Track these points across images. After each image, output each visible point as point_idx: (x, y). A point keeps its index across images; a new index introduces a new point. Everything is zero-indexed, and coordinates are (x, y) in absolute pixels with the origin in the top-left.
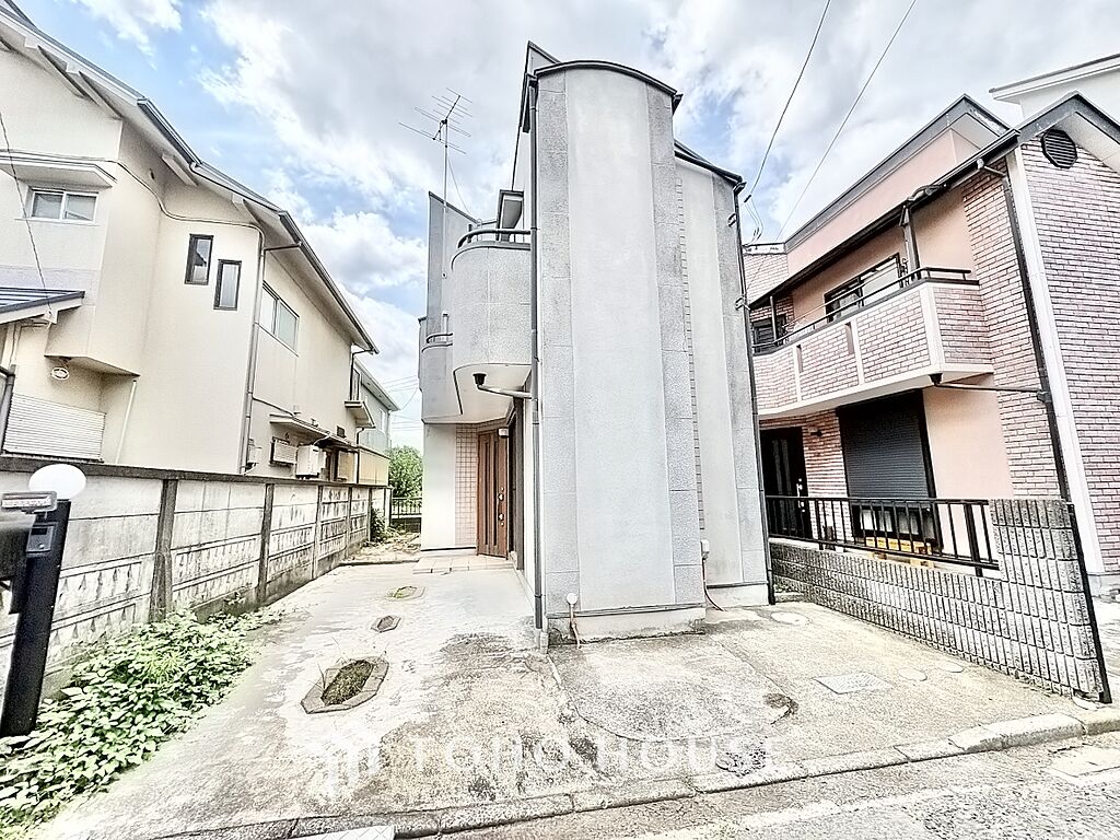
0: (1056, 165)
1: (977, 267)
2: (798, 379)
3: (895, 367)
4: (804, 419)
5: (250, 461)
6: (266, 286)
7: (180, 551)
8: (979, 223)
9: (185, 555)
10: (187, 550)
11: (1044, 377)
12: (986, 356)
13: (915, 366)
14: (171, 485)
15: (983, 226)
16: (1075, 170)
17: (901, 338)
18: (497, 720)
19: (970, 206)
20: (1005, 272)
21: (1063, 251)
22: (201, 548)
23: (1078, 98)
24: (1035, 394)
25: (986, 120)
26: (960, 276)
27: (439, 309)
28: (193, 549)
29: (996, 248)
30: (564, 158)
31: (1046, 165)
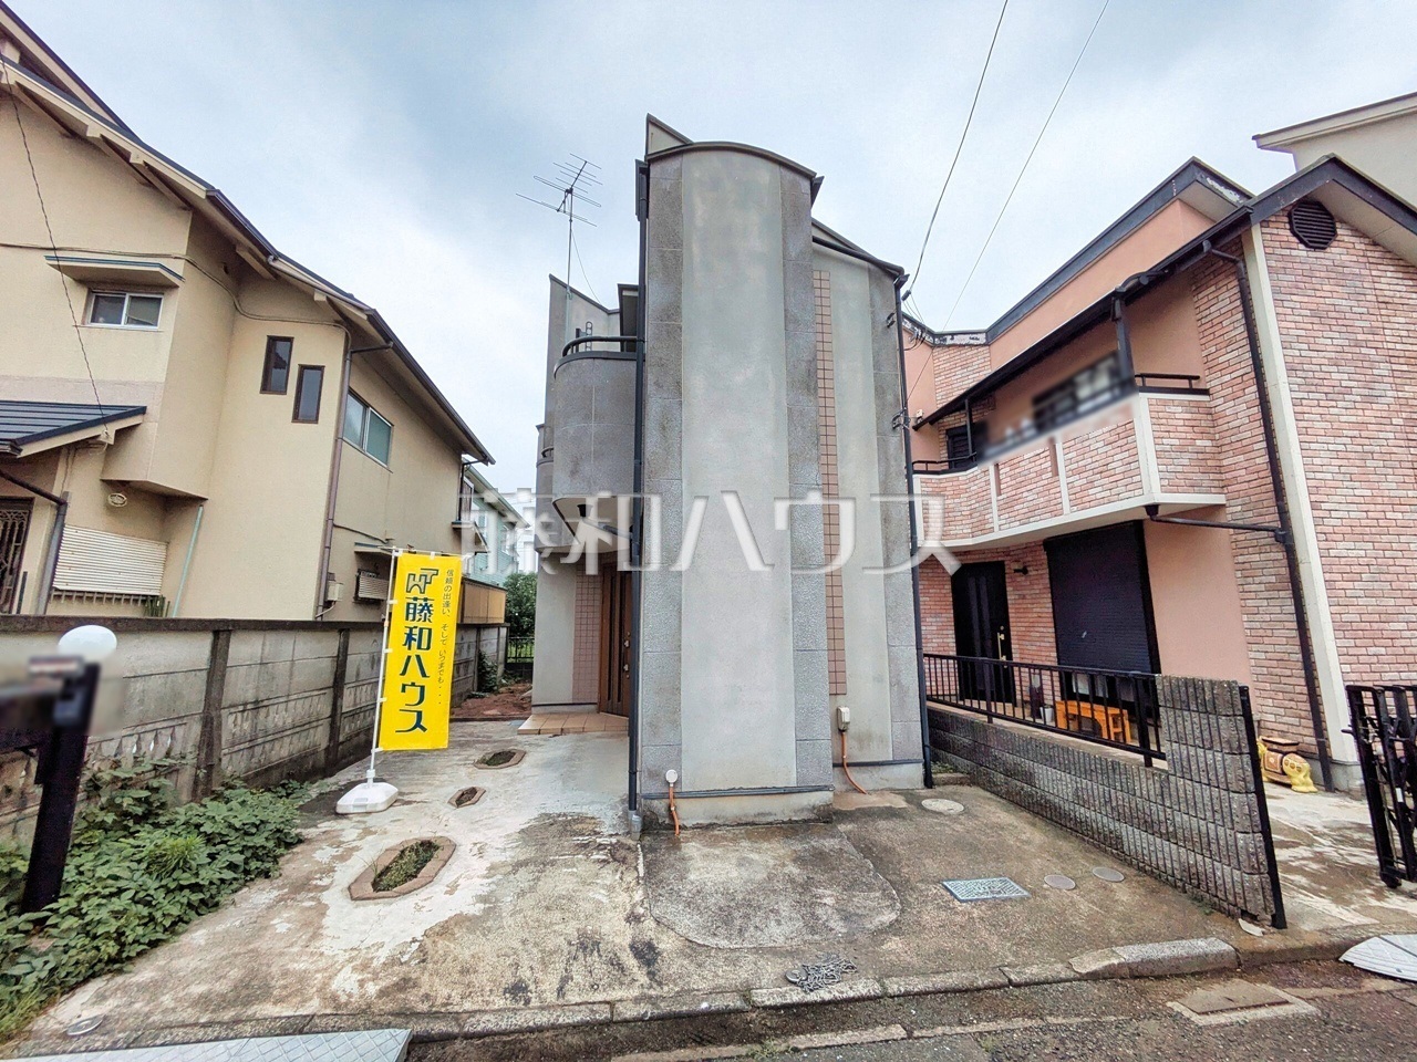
0: (1307, 245)
1: (1207, 372)
2: (994, 505)
3: (1103, 494)
4: (1007, 552)
5: (329, 599)
6: (352, 392)
7: (232, 710)
8: (1209, 318)
9: (239, 714)
10: (241, 708)
11: (1283, 512)
12: (1216, 483)
13: (1127, 495)
14: (223, 636)
15: (1215, 322)
16: (1334, 251)
17: (1110, 459)
18: (557, 915)
19: (1201, 296)
20: (1239, 380)
21: (1315, 354)
22: (257, 705)
23: (1335, 161)
24: (1271, 534)
25: (1222, 189)
26: (1184, 384)
28: (249, 707)
29: (1229, 349)
30: (678, 258)
31: (1295, 246)
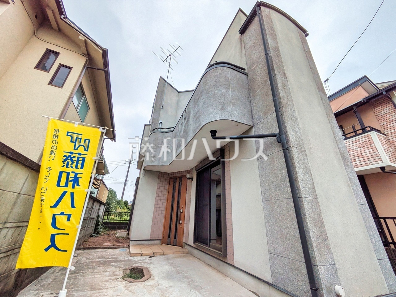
1: (384, 130)
8: (381, 115)
13: (374, 163)
15: (384, 116)
27: (158, 120)
30: (275, 35)
